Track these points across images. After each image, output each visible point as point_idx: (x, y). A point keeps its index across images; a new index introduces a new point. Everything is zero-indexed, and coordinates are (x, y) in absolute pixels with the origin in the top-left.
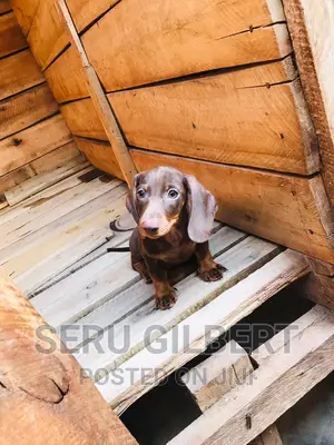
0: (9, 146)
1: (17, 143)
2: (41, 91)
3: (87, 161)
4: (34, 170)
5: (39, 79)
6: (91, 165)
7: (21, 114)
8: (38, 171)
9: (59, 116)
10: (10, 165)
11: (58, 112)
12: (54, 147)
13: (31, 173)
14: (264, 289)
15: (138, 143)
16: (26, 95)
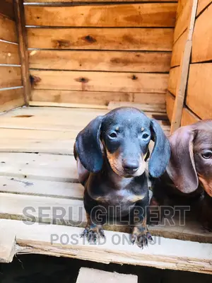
0: (129, 77)
1: (134, 78)
2: (165, 55)
3: (165, 109)
4: (133, 98)
5: (168, 48)
6: (166, 113)
7: (147, 63)
8: (135, 100)
9: (167, 75)
10: (123, 88)
11: (168, 73)
12: (152, 91)
13: (131, 99)
14: (188, 260)
15: (190, 105)
16: (155, 54)
